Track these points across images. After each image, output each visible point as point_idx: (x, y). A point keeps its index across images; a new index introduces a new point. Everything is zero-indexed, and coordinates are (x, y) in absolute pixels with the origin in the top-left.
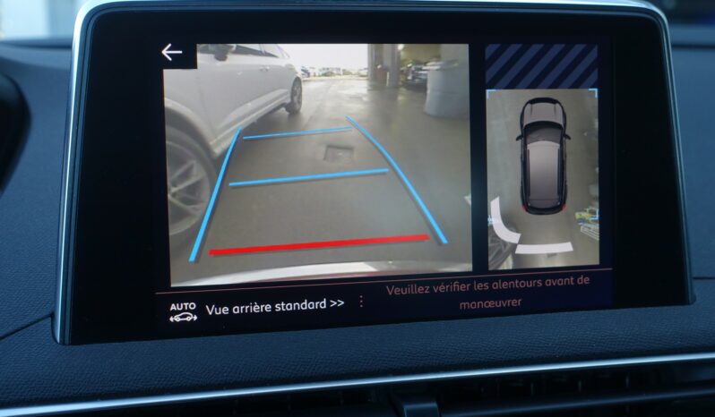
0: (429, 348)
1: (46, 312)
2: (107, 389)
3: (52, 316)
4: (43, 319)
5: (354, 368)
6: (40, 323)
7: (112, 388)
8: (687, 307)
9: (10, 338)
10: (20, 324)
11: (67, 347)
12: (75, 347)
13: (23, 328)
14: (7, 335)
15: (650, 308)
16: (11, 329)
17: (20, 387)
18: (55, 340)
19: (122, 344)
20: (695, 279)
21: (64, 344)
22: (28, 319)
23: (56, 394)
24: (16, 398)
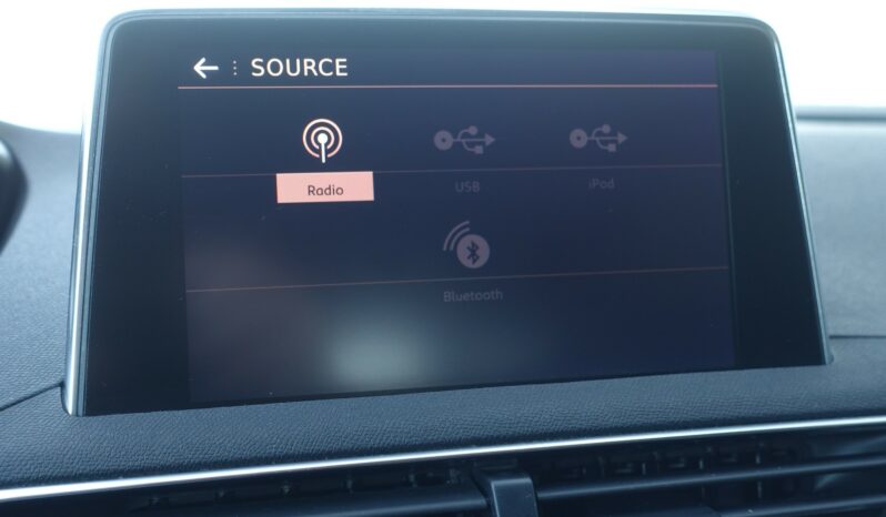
0: (519, 415)
1: (54, 381)
2: (130, 463)
3: (62, 385)
4: (51, 388)
5: (430, 438)
6: (48, 392)
7: (137, 464)
8: (822, 367)
9: (9, 409)
10: (24, 394)
11: (81, 419)
12: (90, 418)
13: (26, 399)
14: (7, 407)
15: (778, 370)
16: (12, 399)
17: (24, 463)
18: (66, 410)
19: (148, 414)
20: (832, 337)
21: (77, 415)
22: (33, 389)
23: (69, 470)
24: (20, 475)
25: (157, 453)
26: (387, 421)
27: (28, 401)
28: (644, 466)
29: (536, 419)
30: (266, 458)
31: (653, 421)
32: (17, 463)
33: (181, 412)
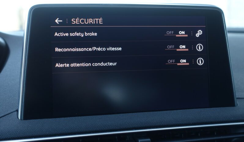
0: (147, 121)
1: (15, 110)
2: (36, 134)
3: (17, 111)
4: (14, 112)
5: (122, 127)
6: (13, 113)
7: (38, 134)
8: (234, 107)
9: (2, 118)
10: (6, 113)
11: (23, 121)
12: (25, 121)
13: (7, 115)
15: (222, 108)
16: (3, 115)
17: (6, 133)
18: (18, 119)
19: (41, 119)
20: (237, 98)
21: (21, 120)
22: (9, 112)
23: (19, 136)
24: (4, 137)
25: (43, 131)
26: (109, 122)
27: (8, 115)
28: (183, 135)
29: (152, 122)
30: (75, 133)
31: (186, 123)
32: (4, 134)
33: (51, 119)
